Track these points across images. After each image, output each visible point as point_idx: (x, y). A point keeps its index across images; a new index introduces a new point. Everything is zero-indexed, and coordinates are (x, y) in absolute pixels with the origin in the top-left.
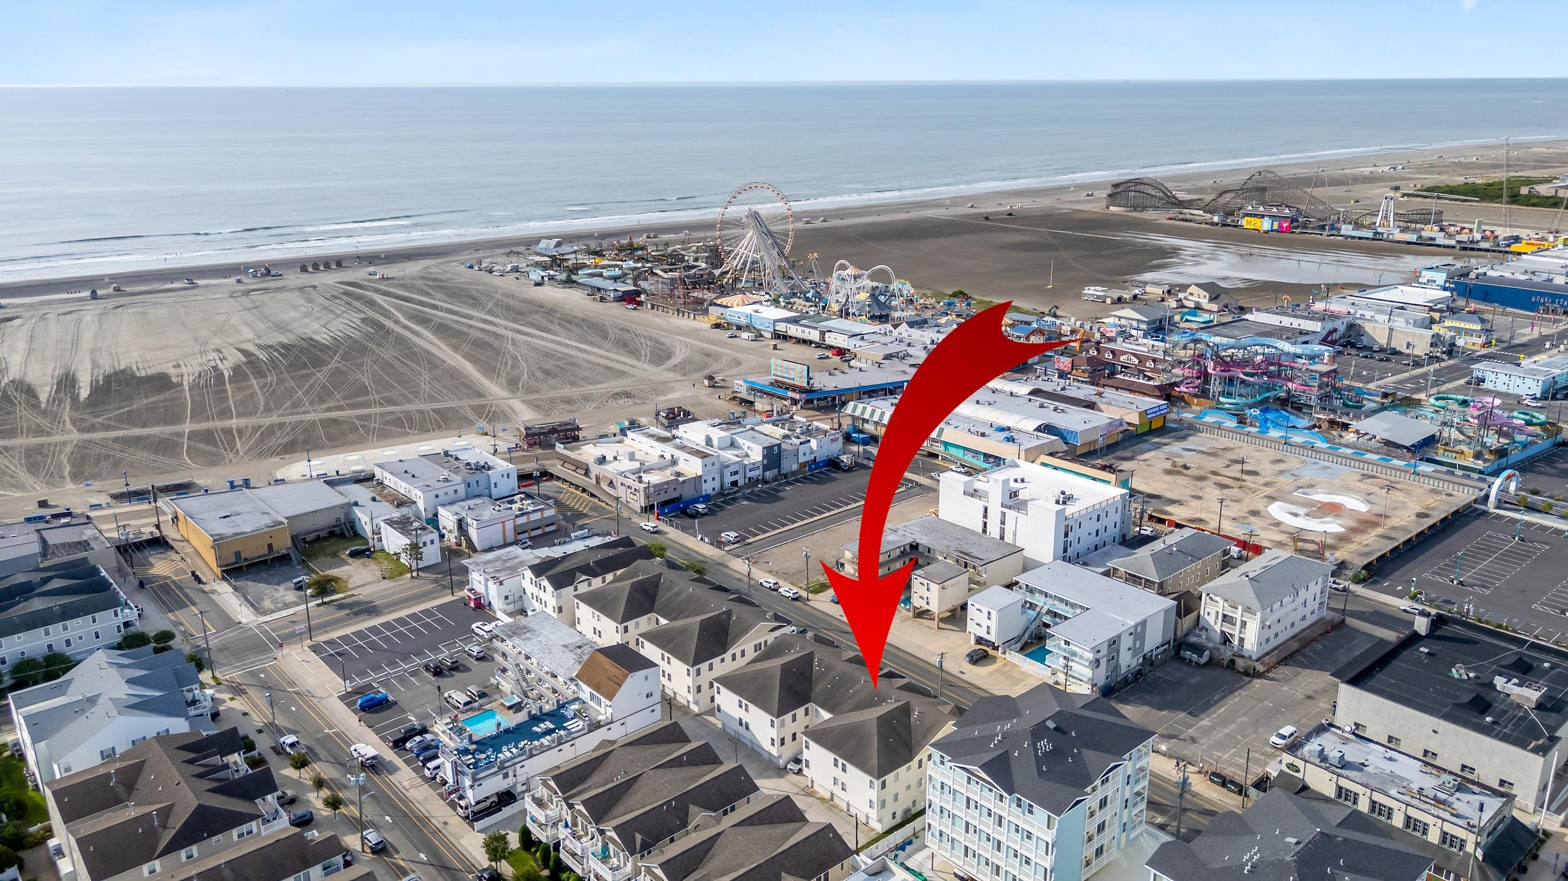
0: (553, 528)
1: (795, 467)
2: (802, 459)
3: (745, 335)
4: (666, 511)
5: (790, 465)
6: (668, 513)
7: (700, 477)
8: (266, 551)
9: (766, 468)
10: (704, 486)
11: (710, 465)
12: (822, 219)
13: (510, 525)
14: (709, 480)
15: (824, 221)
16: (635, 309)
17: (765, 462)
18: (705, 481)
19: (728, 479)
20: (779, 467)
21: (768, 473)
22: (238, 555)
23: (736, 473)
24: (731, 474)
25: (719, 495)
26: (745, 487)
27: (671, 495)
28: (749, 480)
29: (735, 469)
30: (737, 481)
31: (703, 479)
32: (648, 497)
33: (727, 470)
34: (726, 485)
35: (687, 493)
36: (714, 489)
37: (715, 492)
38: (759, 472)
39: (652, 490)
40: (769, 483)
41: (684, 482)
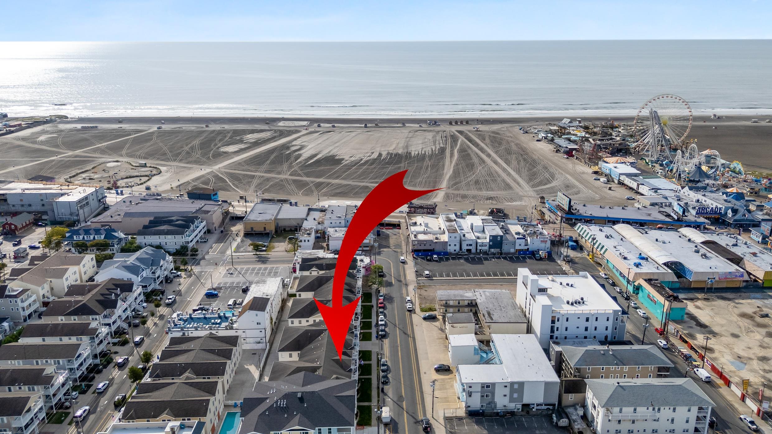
1: (512, 250)
2: (518, 247)
3: (603, 179)
4: (420, 254)
5: (506, 248)
6: (420, 256)
7: (446, 242)
8: (263, 229)
9: (490, 247)
10: (449, 248)
11: (453, 238)
12: (768, 120)
14: (452, 245)
15: (769, 122)
16: (567, 158)
17: (491, 243)
18: (450, 245)
19: (465, 247)
20: (501, 248)
21: (492, 250)
22: (252, 228)
23: (471, 245)
24: (467, 245)
25: (454, 254)
26: (474, 254)
27: (428, 247)
28: (478, 251)
29: (470, 243)
30: (471, 250)
31: (448, 244)
32: (414, 245)
33: (465, 242)
34: (463, 250)
35: (438, 249)
36: (455, 250)
37: (455, 252)
38: (487, 248)
39: (417, 242)
40: (489, 255)
41: (436, 243)
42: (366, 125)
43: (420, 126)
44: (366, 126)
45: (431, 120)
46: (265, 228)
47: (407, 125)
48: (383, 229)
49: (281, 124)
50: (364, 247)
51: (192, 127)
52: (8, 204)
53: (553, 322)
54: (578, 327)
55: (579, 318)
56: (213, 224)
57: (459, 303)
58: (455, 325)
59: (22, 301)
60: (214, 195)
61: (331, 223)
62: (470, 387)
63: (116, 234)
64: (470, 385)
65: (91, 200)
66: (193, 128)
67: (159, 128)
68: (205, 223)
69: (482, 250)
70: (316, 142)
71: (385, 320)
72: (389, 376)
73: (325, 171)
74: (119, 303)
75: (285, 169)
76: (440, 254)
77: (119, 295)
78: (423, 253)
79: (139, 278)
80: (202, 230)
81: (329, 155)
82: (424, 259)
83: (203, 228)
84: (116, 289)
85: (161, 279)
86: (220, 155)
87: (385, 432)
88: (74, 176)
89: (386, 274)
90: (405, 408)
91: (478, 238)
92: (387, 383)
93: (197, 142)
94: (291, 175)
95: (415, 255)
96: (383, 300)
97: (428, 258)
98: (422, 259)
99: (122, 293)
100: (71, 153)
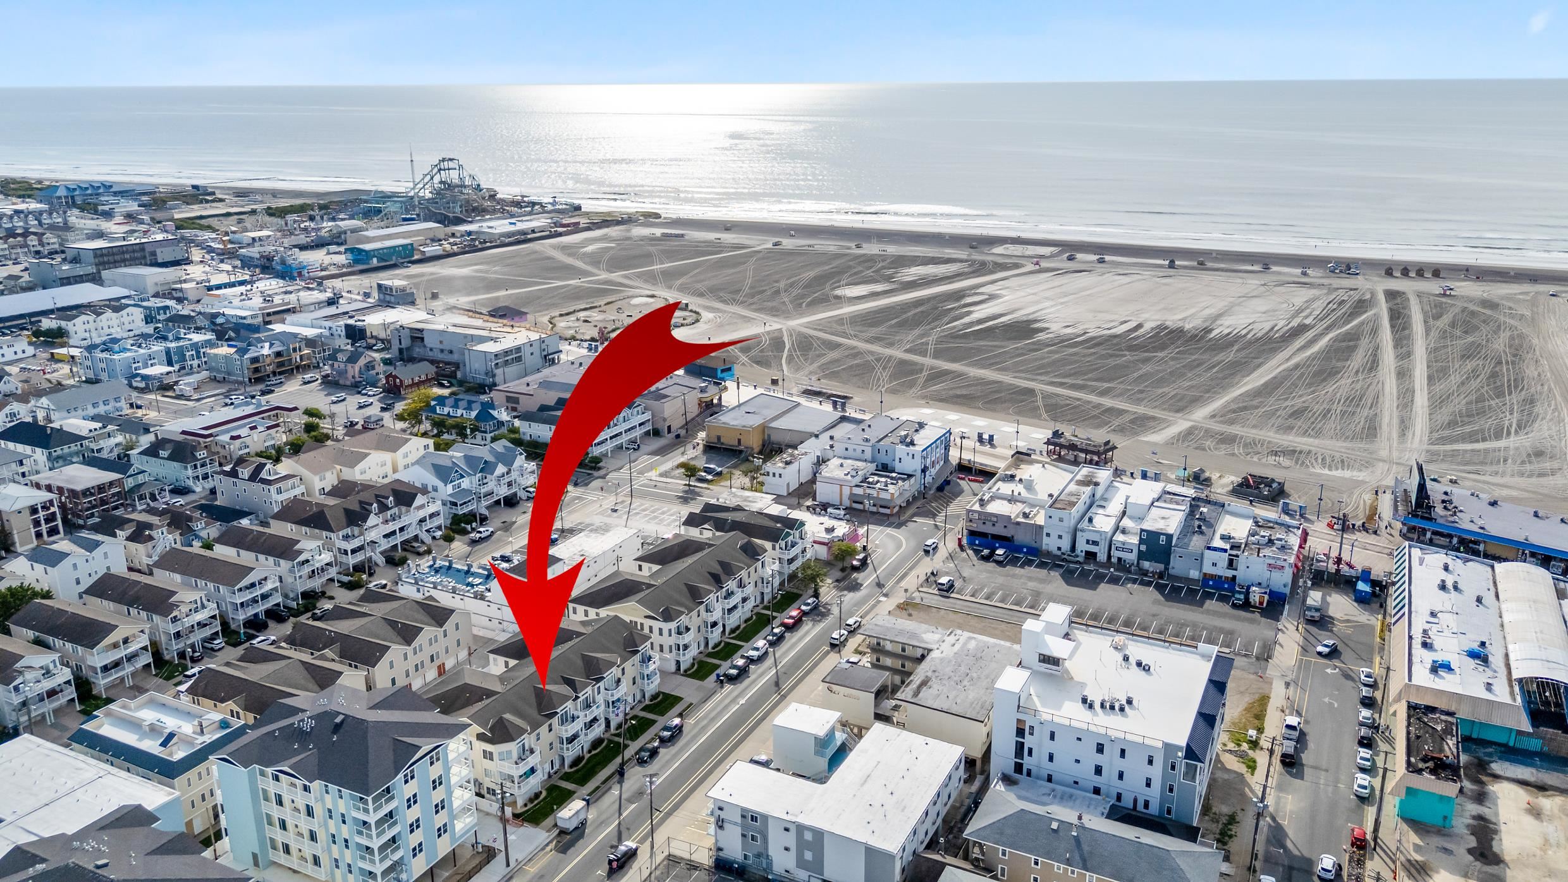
0: (887, 511)
1: (1194, 574)
2: (1208, 569)
4: (975, 541)
5: (1177, 566)
6: (976, 545)
7: (1041, 527)
9: (1141, 556)
10: (1045, 540)
11: (1055, 520)
13: (846, 491)
14: (1054, 536)
17: (1143, 548)
18: (1048, 535)
19: (1082, 547)
20: (1167, 563)
21: (1146, 565)
22: (719, 438)
23: (1095, 543)
24: (1088, 542)
25: (1056, 556)
26: (1102, 565)
27: (999, 530)
28: (1114, 560)
29: (1096, 538)
30: (1095, 554)
31: (1045, 531)
32: (971, 521)
33: (1083, 534)
34: (1078, 551)
35: (1021, 537)
36: (1059, 549)
37: (1059, 553)
38: (1132, 557)
39: (976, 516)
40: (1130, 572)
41: (1018, 523)
42: (1172, 262)
43: (1304, 274)
44: (1172, 265)
45: (1339, 261)
46: (739, 441)
47: (1274, 268)
48: (963, 479)
49: (999, 250)
51: (830, 246)
52: (425, 346)
53: (1020, 732)
54: (1078, 761)
55: (1079, 739)
56: (665, 420)
57: (903, 650)
58: (835, 688)
59: (279, 491)
60: (723, 371)
61: (847, 449)
62: (721, 809)
63: (495, 413)
64: (722, 805)
65: (528, 354)
66: (832, 248)
67: (776, 244)
68: (647, 416)
69: (1119, 559)
70: (1029, 291)
71: (763, 651)
72: (662, 751)
73: (979, 350)
74: (372, 520)
75: (910, 338)
76: (1019, 549)
77: (389, 509)
78: (983, 540)
79: (449, 489)
80: (635, 427)
81: (1025, 318)
82: (976, 552)
83: (640, 425)
84: (387, 498)
85: (496, 498)
86: (825, 301)
87: (547, 845)
88: (568, 314)
89: (871, 566)
90: (624, 815)
91: (1124, 532)
92: (646, 762)
93: (811, 274)
94: (907, 351)
95: (964, 542)
96: (805, 613)
97: (986, 552)
98: (970, 552)
99: (396, 505)
100: (604, 276)
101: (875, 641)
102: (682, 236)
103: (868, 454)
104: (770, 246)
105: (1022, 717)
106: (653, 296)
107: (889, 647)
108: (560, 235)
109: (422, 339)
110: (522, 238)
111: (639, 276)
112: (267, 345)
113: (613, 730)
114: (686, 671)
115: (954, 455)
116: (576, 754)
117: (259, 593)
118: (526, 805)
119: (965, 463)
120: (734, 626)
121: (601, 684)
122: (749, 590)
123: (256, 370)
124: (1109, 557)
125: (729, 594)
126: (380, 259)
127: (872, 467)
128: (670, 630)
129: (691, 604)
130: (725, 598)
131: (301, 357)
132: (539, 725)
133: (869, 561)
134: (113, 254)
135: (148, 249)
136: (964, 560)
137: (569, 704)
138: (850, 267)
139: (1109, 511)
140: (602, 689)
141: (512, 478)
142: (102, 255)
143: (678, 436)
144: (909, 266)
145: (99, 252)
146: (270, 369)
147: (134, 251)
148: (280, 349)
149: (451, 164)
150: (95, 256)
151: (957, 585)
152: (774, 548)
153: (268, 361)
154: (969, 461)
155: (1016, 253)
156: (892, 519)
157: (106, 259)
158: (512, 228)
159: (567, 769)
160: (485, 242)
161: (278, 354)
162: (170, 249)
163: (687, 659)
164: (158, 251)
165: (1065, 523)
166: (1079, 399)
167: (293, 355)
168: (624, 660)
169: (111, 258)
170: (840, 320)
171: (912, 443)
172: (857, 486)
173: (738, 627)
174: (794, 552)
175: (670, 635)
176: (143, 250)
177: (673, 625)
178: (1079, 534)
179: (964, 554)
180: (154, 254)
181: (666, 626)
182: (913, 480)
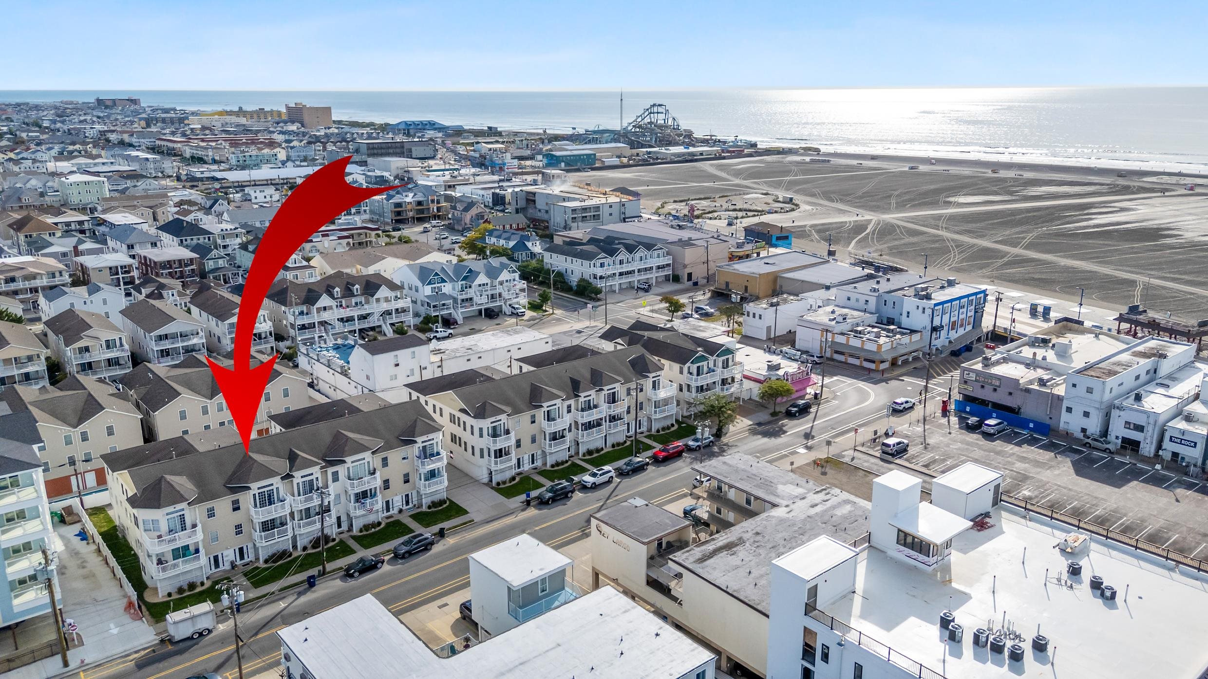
0: (872, 366)
4: (968, 409)
7: (1060, 399)
10: (1065, 416)
11: (1081, 390)
13: (828, 338)
14: (1078, 411)
18: (1069, 410)
19: (1118, 430)
22: (727, 284)
23: (1140, 428)
24: (1128, 425)
25: (1077, 441)
26: (1145, 460)
27: (1001, 398)
28: (1166, 455)
29: (1141, 420)
30: (1138, 443)
31: (1065, 404)
32: (966, 382)
33: (1122, 413)
34: (1112, 437)
35: (1031, 410)
36: (1084, 430)
37: (1083, 436)
38: (1195, 454)
39: (973, 376)
40: (1187, 474)
41: (1028, 391)
50: (866, 360)
51: (966, 171)
52: (535, 208)
53: (808, 652)
56: (685, 266)
57: (748, 502)
58: (603, 527)
60: (778, 238)
61: (849, 299)
63: (529, 244)
65: (606, 214)
67: (912, 168)
68: (668, 260)
69: (1175, 455)
70: (1171, 207)
71: (605, 478)
72: (386, 568)
73: (1082, 247)
74: (325, 301)
75: (1008, 232)
76: (1023, 423)
77: (353, 295)
78: (977, 407)
79: (428, 290)
80: (651, 268)
81: (1155, 227)
82: (962, 420)
83: (659, 267)
84: (354, 285)
85: (475, 308)
86: (934, 204)
87: (136, 652)
88: (681, 201)
89: (812, 416)
90: (260, 636)
91: (1189, 418)
92: (351, 576)
93: (932, 187)
94: (996, 242)
95: (952, 407)
96: (689, 449)
97: (973, 420)
98: (954, 420)
99: (362, 294)
100: (737, 181)
101: (715, 484)
102: (828, 161)
103: (872, 305)
104: (907, 169)
105: (813, 625)
106: (766, 194)
107: (732, 495)
108: (724, 158)
109: (534, 201)
110: (691, 159)
111: (765, 183)
112: (411, 195)
113: (355, 531)
114: (498, 484)
115: (987, 323)
116: (281, 548)
117: (180, 345)
118: (170, 595)
119: (1000, 331)
120: (592, 447)
121: (341, 470)
122: (619, 408)
123: (399, 213)
124: (1159, 447)
125: (589, 406)
126: (567, 164)
127: (872, 319)
128: (481, 430)
129: (521, 404)
130: (583, 410)
131: (439, 209)
132: (214, 496)
133: (813, 410)
134: (382, 148)
135: (406, 146)
136: (940, 426)
137: (276, 481)
138: (976, 184)
139: (1172, 392)
140: (342, 475)
141: (497, 291)
142: (373, 148)
143: (696, 284)
144: (1041, 186)
145: (371, 146)
146: (411, 214)
147: (396, 148)
148: (421, 199)
149: (660, 109)
150: (368, 149)
151: (912, 451)
152: (681, 372)
153: (409, 207)
154: (1005, 329)
155: (1169, 182)
156: (872, 375)
157: (375, 151)
158: (686, 150)
159: (261, 564)
160: (657, 159)
161: (419, 203)
162: (422, 148)
163: (505, 469)
164: (413, 149)
165: (1096, 395)
166: (1193, 294)
167: (431, 205)
168: (388, 447)
169: (379, 151)
170: (939, 217)
171: (928, 297)
172: (842, 334)
173: (598, 450)
174: (705, 380)
175: (481, 436)
176: (403, 147)
177: (486, 424)
178: (1115, 413)
179: (944, 421)
180: (410, 151)
181: (478, 424)
182: (916, 337)
